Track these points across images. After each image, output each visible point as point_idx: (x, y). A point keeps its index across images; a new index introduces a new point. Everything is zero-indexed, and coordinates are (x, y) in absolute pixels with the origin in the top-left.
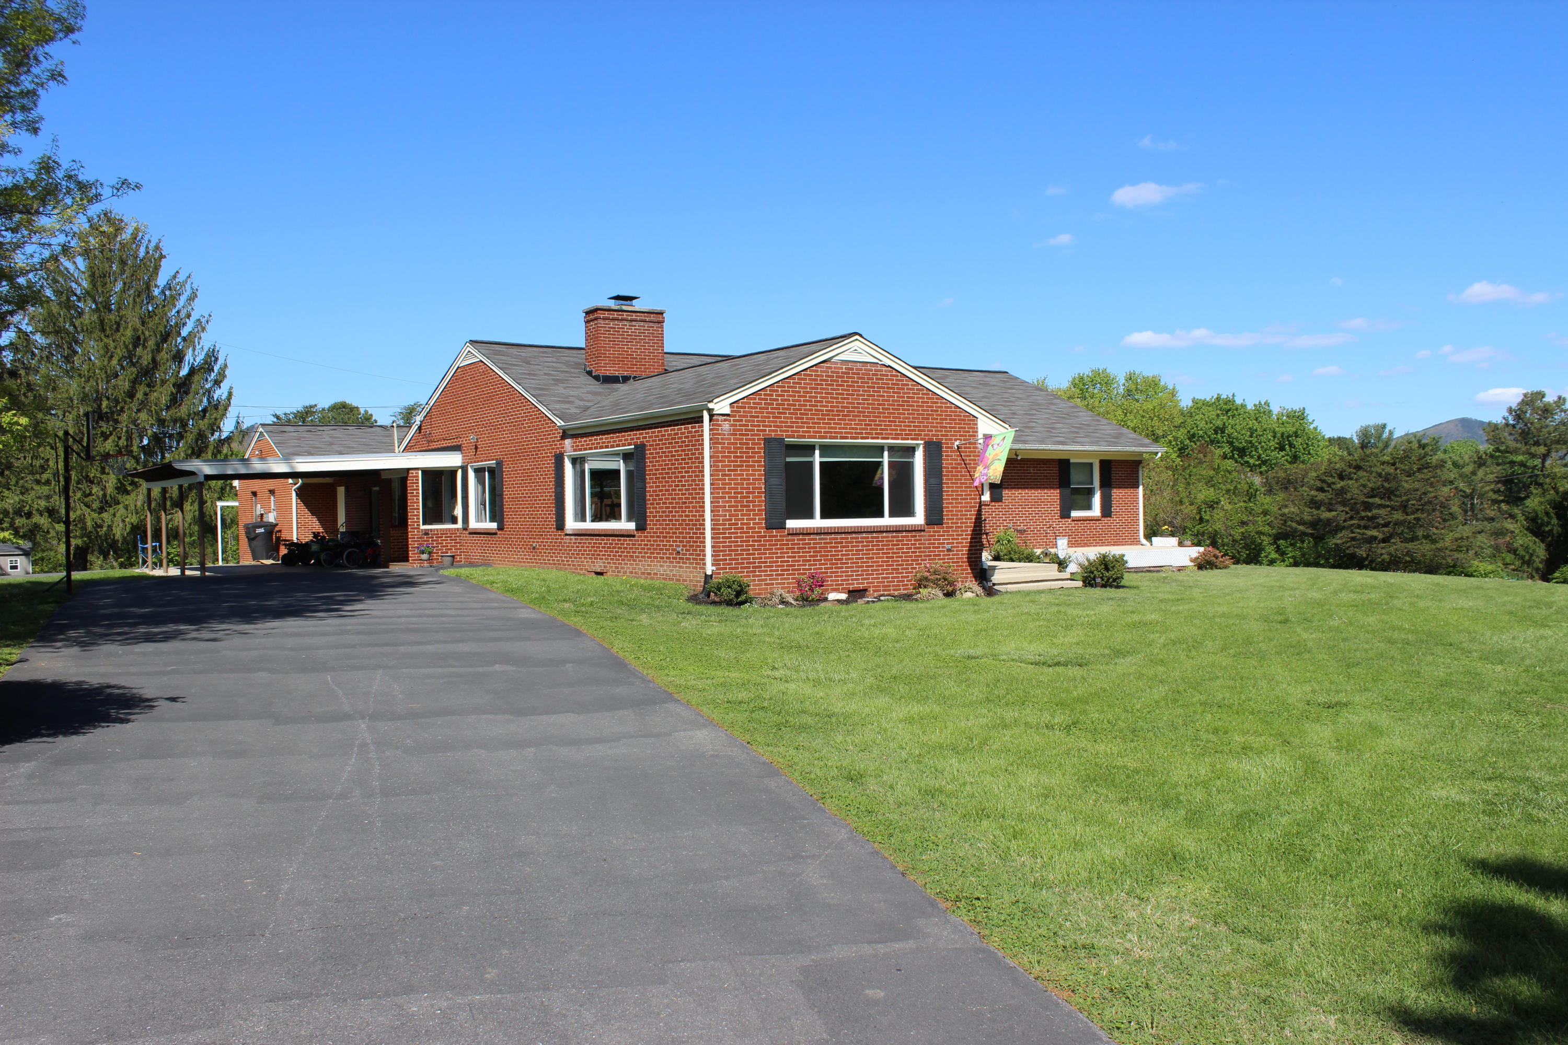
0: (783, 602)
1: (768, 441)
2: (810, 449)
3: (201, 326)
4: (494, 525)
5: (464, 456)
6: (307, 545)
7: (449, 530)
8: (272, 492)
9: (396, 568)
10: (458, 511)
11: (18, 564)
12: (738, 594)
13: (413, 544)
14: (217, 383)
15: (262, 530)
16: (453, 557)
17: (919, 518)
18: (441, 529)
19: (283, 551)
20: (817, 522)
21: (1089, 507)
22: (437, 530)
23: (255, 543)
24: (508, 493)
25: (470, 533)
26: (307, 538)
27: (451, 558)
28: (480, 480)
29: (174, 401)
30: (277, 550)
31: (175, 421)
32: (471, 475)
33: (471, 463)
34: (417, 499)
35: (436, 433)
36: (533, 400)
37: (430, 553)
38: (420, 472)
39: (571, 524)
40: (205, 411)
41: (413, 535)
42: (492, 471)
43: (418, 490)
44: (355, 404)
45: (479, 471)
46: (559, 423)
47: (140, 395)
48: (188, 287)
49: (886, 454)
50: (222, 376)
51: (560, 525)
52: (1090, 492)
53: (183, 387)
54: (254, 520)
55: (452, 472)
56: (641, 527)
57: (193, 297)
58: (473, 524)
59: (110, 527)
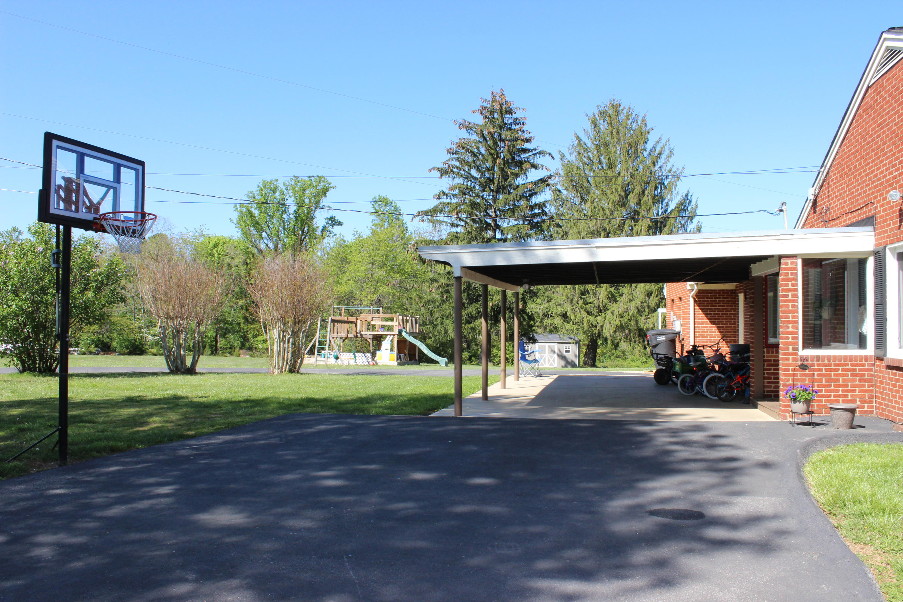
5: (879, 234)
7: (851, 358)
8: (680, 299)
10: (868, 327)
11: (570, 349)
15: (663, 338)
16: (852, 411)
18: (835, 357)
22: (829, 358)
25: (889, 367)
27: (848, 414)
32: (892, 264)
33: (892, 242)
34: (793, 306)
35: (836, 206)
37: (808, 402)
38: (800, 262)
41: (785, 364)
43: (796, 290)
48: (667, 148)
55: (857, 262)
58: (895, 351)
59: (602, 327)
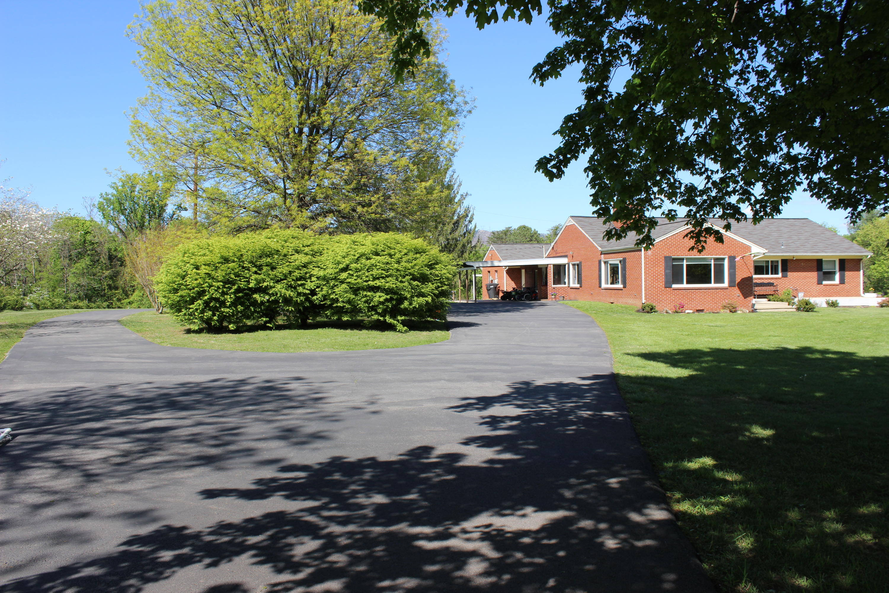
0: (667, 312)
1: (666, 258)
2: (683, 259)
3: (463, 197)
4: (578, 286)
5: (568, 259)
6: (510, 292)
7: (563, 287)
8: (496, 271)
9: (543, 301)
10: (566, 280)
12: (651, 309)
13: (549, 292)
14: (470, 222)
15: (492, 286)
16: (564, 297)
17: (726, 284)
18: (560, 287)
19: (501, 294)
20: (685, 285)
21: (833, 279)
22: (558, 287)
23: (490, 292)
24: (583, 274)
25: (571, 289)
26: (510, 290)
28: (574, 269)
29: (453, 231)
30: (498, 294)
31: (453, 239)
32: (571, 266)
33: (571, 262)
34: (551, 276)
35: (559, 250)
36: (591, 240)
37: (555, 296)
38: (552, 265)
39: (604, 285)
40: (465, 234)
41: (549, 288)
42: (578, 265)
43: (551, 272)
44: (529, 226)
45: (574, 265)
46: (600, 249)
47: (439, 229)
49: (713, 261)
50: (472, 218)
51: (600, 287)
52: (834, 273)
53: (456, 224)
54: (489, 282)
55: (564, 266)
56: (624, 287)
57: (460, 186)
58: (572, 285)
